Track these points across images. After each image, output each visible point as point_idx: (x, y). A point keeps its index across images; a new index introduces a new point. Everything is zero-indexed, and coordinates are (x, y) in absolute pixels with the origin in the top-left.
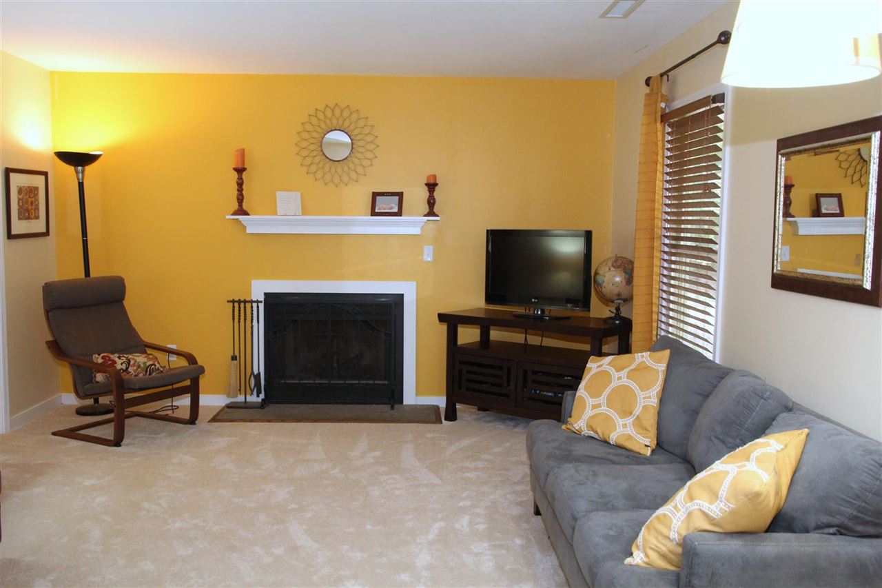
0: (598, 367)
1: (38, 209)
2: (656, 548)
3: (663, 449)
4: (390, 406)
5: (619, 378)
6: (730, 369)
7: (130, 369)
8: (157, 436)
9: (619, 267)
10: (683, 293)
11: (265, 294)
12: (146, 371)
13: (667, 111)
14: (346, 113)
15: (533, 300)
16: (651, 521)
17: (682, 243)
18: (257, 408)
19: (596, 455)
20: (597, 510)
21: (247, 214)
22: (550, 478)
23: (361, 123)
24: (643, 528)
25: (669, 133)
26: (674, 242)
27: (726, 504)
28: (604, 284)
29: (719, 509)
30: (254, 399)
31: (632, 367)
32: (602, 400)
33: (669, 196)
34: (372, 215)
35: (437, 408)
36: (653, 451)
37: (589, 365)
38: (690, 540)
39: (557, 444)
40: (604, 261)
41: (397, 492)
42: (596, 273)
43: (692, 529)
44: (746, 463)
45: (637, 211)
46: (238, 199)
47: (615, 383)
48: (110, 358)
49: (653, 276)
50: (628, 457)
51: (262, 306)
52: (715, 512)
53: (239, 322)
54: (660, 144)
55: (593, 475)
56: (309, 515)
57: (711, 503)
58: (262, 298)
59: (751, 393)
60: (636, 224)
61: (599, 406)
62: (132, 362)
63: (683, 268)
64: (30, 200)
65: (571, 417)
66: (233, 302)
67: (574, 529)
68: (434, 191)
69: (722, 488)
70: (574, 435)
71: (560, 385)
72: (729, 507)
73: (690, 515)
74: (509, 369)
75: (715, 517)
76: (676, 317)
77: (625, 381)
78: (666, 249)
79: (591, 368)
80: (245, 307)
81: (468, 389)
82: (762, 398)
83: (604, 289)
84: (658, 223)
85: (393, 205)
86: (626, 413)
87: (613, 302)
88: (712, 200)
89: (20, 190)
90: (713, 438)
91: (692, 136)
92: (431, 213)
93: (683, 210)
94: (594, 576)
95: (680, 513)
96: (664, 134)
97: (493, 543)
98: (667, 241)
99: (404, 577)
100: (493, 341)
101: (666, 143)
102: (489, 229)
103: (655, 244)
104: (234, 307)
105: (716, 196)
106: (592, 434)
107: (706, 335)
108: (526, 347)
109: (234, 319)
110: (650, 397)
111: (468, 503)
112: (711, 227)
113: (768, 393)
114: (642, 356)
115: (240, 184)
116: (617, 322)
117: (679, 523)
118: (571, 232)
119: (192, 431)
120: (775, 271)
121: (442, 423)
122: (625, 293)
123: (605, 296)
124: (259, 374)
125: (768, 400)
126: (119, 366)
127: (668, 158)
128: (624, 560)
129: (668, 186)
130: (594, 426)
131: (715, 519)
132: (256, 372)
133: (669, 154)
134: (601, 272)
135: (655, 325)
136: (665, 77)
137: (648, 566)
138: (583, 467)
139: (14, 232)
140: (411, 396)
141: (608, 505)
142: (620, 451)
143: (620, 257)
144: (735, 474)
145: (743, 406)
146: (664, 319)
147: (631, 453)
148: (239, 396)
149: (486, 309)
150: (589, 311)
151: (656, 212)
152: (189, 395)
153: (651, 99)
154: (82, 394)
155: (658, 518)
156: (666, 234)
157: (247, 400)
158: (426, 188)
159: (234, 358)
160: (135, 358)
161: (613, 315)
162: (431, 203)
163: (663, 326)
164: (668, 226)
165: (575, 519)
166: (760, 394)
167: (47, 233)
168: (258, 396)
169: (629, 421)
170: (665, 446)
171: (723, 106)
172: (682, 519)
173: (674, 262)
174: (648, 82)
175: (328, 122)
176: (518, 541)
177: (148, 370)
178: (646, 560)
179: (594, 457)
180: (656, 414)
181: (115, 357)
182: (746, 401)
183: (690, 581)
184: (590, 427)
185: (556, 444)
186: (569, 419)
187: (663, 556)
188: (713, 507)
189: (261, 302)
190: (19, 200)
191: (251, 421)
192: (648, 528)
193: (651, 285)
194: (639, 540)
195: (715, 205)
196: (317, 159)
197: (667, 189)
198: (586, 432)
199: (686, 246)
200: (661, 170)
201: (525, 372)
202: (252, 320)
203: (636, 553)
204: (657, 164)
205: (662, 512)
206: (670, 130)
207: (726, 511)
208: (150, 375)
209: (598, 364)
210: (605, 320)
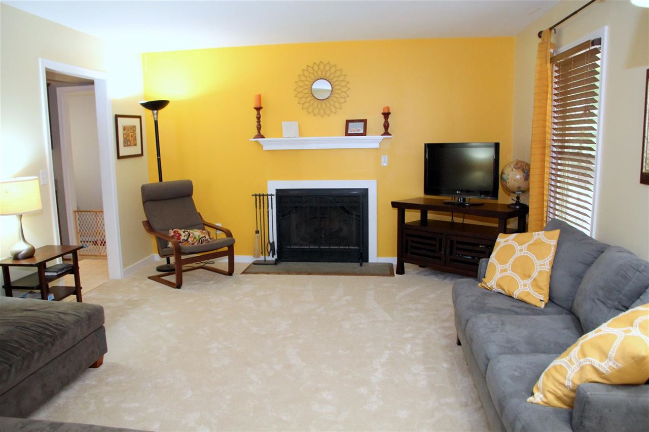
0: (505, 242)
1: (136, 140)
2: (553, 392)
3: (554, 303)
4: (359, 264)
5: (521, 250)
6: (607, 245)
7: (189, 240)
8: (208, 283)
9: (519, 168)
10: (566, 186)
11: (277, 190)
12: (199, 241)
13: (555, 55)
14: (327, 68)
15: (457, 192)
16: (549, 370)
17: (566, 150)
18: (272, 264)
19: (503, 307)
20: (505, 353)
21: (263, 137)
22: (469, 325)
23: (338, 73)
24: (543, 374)
25: (556, 71)
26: (559, 150)
27: (614, 363)
28: (508, 181)
29: (608, 366)
30: (270, 258)
31: (531, 242)
32: (508, 266)
33: (557, 117)
34: (346, 136)
35: (391, 265)
36: (546, 304)
37: (498, 240)
38: (583, 390)
39: (475, 298)
40: (508, 164)
41: (361, 326)
42: (502, 173)
43: (584, 380)
44: (631, 328)
45: (533, 128)
46: (257, 128)
47: (518, 254)
48: (178, 232)
49: (544, 174)
50: (527, 309)
51: (274, 198)
52: (605, 368)
53: (260, 208)
54: (550, 78)
55: (502, 324)
56: (301, 341)
57: (601, 361)
58: (274, 193)
59: (628, 267)
60: (532, 138)
61: (505, 270)
62: (191, 235)
63: (567, 168)
64: (131, 134)
65: (484, 277)
66: (256, 195)
67: (487, 366)
68: (388, 118)
69: (612, 350)
70: (487, 291)
71: (476, 251)
72: (617, 365)
73: (582, 368)
74: (441, 240)
75: (604, 372)
76: (561, 204)
77: (526, 253)
78: (554, 155)
79: (500, 242)
80: (263, 199)
81: (412, 253)
82: (638, 271)
83: (508, 184)
84: (549, 136)
85: (360, 128)
86: (527, 276)
87: (514, 193)
88: (590, 118)
89: (124, 129)
90: (596, 300)
91: (575, 72)
92: (386, 133)
93: (567, 126)
94: (502, 408)
95: (574, 366)
96: (552, 71)
97: (427, 366)
98: (555, 149)
99: (363, 390)
100: (429, 220)
101: (554, 78)
102: (426, 143)
103: (546, 152)
104: (256, 199)
105: (594, 115)
106: (500, 290)
107: (585, 218)
108: (452, 224)
109: (256, 207)
110: (544, 265)
111: (410, 335)
112: (590, 138)
113: (643, 267)
114: (539, 235)
115: (259, 118)
116: (518, 207)
117: (573, 374)
118: (484, 144)
119: (231, 279)
120: (644, 171)
121: (394, 276)
122: (523, 187)
123: (508, 189)
124: (273, 242)
125: (643, 273)
126: (182, 238)
127: (556, 89)
128: (527, 398)
129: (556, 109)
130: (502, 285)
131: (604, 374)
132: (271, 241)
133: (556, 86)
134: (506, 172)
135: (545, 209)
136: (553, 30)
137: (547, 405)
138: (494, 316)
139: (121, 155)
140: (374, 257)
141: (513, 350)
142: (521, 304)
143: (519, 161)
144: (623, 338)
145: (622, 276)
146: (552, 205)
147: (529, 306)
148: (261, 256)
149: (424, 198)
150: (497, 199)
151: (547, 129)
152: (227, 257)
153: (543, 47)
154: (161, 255)
155: (555, 367)
156: (554, 144)
157: (266, 259)
158: (383, 116)
159: (257, 232)
160: (194, 232)
161: (515, 202)
162: (386, 126)
163: (551, 210)
164: (555, 138)
165: (489, 360)
166: (636, 268)
167: (142, 155)
168: (273, 257)
169: (529, 281)
170: (554, 301)
171: (600, 47)
172: (576, 371)
173: (560, 165)
174: (540, 35)
175: (316, 74)
176: (445, 365)
177: (201, 240)
178: (545, 400)
179: (502, 309)
180: (549, 277)
181: (181, 232)
182: (624, 273)
183: (581, 422)
184: (499, 286)
185: (473, 298)
186: (483, 279)
187: (559, 398)
188: (603, 364)
189: (274, 195)
190: (124, 134)
191: (268, 273)
192: (547, 374)
193: (543, 181)
194: (539, 384)
195: (593, 122)
196: (309, 99)
197: (555, 112)
198: (496, 289)
199: (570, 152)
200: (551, 98)
201: (452, 242)
202: (268, 207)
203: (536, 394)
204: (547, 94)
205: (558, 363)
206: (557, 69)
207: (614, 368)
208: (201, 243)
209: (505, 239)
210: (509, 206)
